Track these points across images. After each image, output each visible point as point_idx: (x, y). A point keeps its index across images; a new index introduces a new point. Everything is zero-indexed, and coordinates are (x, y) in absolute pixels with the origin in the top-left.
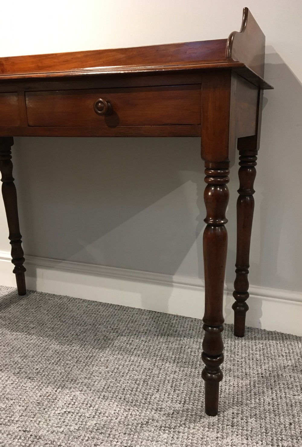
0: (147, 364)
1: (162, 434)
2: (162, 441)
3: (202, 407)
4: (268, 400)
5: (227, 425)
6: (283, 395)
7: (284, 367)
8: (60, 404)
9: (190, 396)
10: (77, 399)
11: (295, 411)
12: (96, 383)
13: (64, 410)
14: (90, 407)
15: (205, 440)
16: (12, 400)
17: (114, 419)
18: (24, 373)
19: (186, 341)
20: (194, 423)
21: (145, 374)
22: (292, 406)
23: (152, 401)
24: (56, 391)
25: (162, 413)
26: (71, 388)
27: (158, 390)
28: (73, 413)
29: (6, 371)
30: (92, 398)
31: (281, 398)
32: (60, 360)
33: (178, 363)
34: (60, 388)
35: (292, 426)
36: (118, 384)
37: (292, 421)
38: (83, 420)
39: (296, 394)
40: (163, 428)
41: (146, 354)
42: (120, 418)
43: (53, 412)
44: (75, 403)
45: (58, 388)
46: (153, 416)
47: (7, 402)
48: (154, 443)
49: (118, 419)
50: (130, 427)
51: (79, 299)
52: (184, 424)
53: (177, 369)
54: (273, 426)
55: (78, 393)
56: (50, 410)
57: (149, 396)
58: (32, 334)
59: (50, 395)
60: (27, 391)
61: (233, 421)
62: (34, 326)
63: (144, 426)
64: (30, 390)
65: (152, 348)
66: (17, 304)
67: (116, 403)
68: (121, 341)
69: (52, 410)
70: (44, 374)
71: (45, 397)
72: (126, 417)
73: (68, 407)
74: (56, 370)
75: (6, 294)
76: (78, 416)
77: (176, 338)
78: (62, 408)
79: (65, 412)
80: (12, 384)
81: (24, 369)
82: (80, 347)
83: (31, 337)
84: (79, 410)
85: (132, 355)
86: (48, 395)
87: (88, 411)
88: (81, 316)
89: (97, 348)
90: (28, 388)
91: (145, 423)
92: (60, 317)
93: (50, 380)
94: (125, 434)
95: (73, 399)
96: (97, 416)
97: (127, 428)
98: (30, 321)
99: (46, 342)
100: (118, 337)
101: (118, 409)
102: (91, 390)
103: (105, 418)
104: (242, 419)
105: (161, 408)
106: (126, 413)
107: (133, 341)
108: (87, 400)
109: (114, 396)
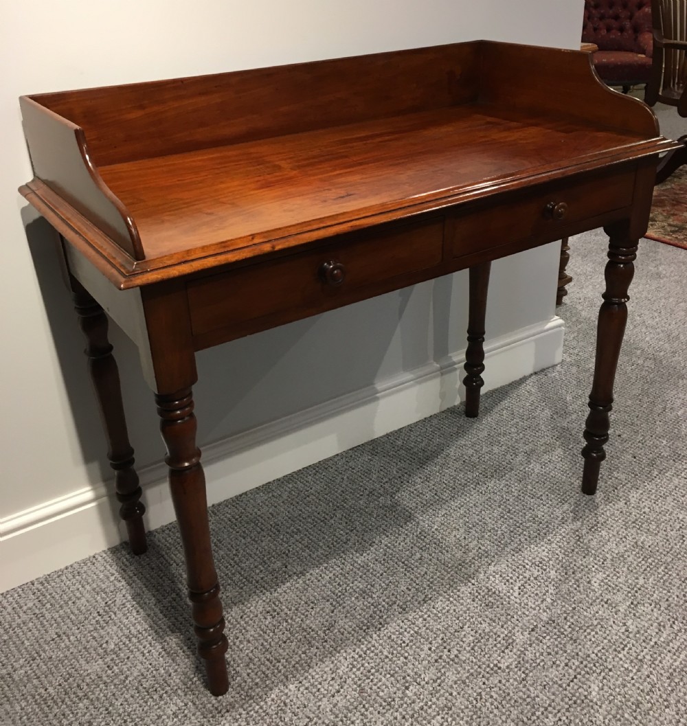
0: (474, 497)
1: (600, 534)
2: (610, 537)
3: (578, 493)
5: (614, 491)
7: (552, 418)
8: (502, 587)
9: (556, 492)
10: (501, 571)
11: (620, 447)
12: (483, 548)
13: (516, 588)
14: (524, 567)
15: (624, 512)
16: (461, 628)
17: (557, 556)
18: (408, 603)
20: (598, 508)
21: (493, 506)
22: (612, 445)
23: (546, 520)
24: (473, 584)
25: (570, 521)
26: (477, 571)
27: (531, 509)
28: (526, 583)
29: (388, 620)
30: (510, 560)
32: (403, 563)
33: (492, 476)
34: (470, 579)
35: (637, 458)
36: (499, 532)
37: (631, 455)
38: (543, 579)
40: (593, 530)
41: (457, 490)
43: (512, 598)
44: (508, 575)
46: (572, 529)
49: (559, 554)
50: (576, 550)
51: (241, 495)
53: (504, 482)
54: (631, 467)
55: (492, 568)
56: (507, 599)
57: (536, 519)
58: (305, 572)
59: (477, 591)
60: (455, 610)
61: (610, 485)
62: (279, 564)
63: (581, 540)
64: (454, 608)
65: (446, 482)
66: (175, 564)
67: (532, 546)
68: (405, 498)
69: (509, 598)
70: (425, 586)
71: (479, 597)
72: (560, 547)
73: (512, 583)
74: (426, 573)
75: (114, 569)
76: (535, 581)
77: (439, 457)
78: (512, 589)
79: (519, 588)
80: (425, 620)
81: (398, 602)
82: (388, 536)
83: (311, 574)
84: (525, 577)
85: (447, 501)
86: (477, 594)
87: (530, 570)
88: (301, 510)
89: (406, 523)
90: (447, 608)
91: (578, 538)
92: (279, 531)
93: (444, 584)
94: (584, 557)
95: (501, 576)
96: (545, 567)
97: (577, 553)
98: (261, 564)
99: (343, 564)
100: (394, 498)
101: (543, 548)
102: (494, 557)
103: (551, 562)
104: (611, 479)
105: (563, 519)
106: (554, 545)
107: (415, 490)
108: (510, 565)
109: (518, 542)
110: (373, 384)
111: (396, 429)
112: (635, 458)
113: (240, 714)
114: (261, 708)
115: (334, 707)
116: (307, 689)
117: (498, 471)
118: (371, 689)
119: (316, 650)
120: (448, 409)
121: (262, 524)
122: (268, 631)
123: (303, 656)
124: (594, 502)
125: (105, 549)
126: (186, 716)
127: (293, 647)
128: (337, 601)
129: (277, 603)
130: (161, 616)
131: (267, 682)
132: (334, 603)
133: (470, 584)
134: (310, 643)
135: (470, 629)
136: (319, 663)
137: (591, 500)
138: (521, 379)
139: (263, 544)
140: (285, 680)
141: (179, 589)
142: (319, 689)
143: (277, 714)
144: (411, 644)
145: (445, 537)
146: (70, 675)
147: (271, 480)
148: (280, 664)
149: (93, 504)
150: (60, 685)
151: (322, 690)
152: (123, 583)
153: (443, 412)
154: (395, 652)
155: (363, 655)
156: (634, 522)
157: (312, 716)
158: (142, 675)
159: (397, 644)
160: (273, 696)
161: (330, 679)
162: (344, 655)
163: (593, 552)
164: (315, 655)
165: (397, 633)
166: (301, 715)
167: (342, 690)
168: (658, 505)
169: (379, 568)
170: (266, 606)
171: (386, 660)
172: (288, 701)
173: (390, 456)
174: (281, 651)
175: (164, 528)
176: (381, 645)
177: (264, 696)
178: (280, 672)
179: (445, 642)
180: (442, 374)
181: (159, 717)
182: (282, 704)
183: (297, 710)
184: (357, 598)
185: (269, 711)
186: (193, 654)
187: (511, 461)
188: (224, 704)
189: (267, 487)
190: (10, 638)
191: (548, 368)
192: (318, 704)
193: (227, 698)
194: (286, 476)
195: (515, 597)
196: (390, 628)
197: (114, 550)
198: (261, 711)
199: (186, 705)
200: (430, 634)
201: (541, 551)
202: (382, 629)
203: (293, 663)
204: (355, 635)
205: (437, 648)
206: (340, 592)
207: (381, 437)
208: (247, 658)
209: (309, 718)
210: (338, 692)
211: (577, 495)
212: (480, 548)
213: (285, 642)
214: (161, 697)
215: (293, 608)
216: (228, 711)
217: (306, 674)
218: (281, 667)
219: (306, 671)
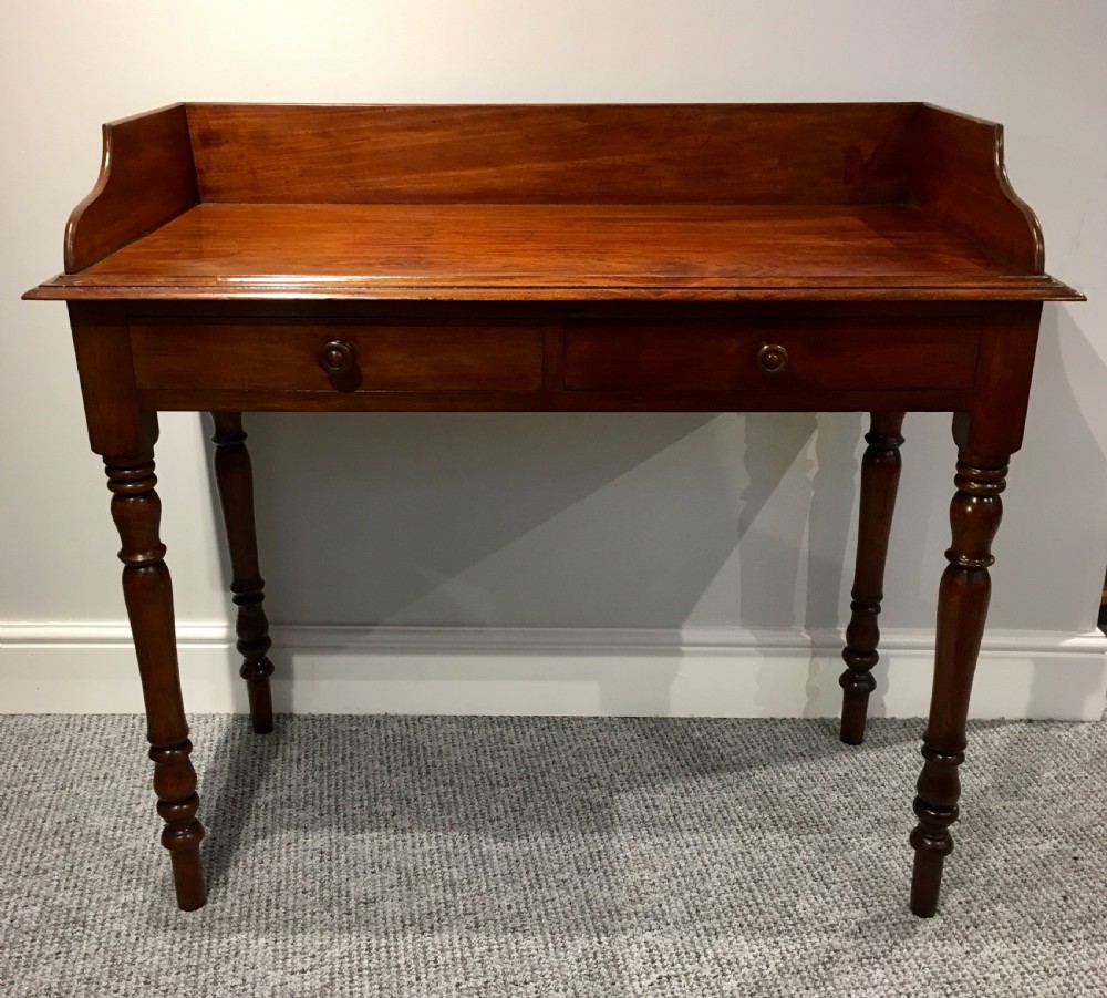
0: (728, 844)
1: (871, 971)
2: (882, 984)
3: (899, 904)
4: (1000, 864)
5: (968, 928)
6: (1018, 849)
7: (982, 792)
8: (635, 965)
9: (863, 888)
10: (657, 946)
11: (1057, 874)
12: (665, 907)
13: (654, 976)
14: (698, 956)
15: (950, 962)
16: (525, 983)
17: (764, 967)
18: (490, 923)
19: (760, 775)
20: (910, 937)
21: (741, 865)
22: (1045, 866)
23: (802, 916)
24: (600, 943)
25: (840, 933)
26: (623, 930)
27: (796, 892)
28: (677, 976)
29: (446, 928)
30: (687, 939)
31: (1019, 856)
32: (537, 875)
33: (786, 828)
34: (602, 934)
35: (1070, 902)
36: (711, 899)
37: (1064, 894)
38: (708, 984)
39: (1037, 840)
40: (865, 961)
41: (707, 822)
42: (772, 963)
43: (636, 984)
44: (661, 956)
45: (598, 936)
46: (830, 945)
47: (521, 989)
48: (870, 990)
49: (772, 966)
50: (805, 974)
51: (427, 717)
52: (895, 943)
53: (797, 842)
54: (1041, 910)
55: (648, 936)
56: (626, 982)
57: (789, 908)
58: (408, 831)
59: (595, 953)
60: (541, 959)
61: (971, 918)
62: (390, 808)
63: (828, 966)
64: (543, 955)
65: (707, 806)
66: (281, 758)
67: (741, 938)
68: (627, 804)
69: (631, 981)
70: (534, 913)
71: (591, 960)
72: (783, 958)
73: (655, 967)
74: (553, 900)
75: (218, 736)
76: (692, 981)
77: (735, 773)
78: (648, 974)
79: (660, 978)
80: (490, 950)
81: (481, 914)
82: (552, 837)
83: (413, 836)
84: (683, 969)
85: (680, 830)
86: (591, 955)
87: (701, 965)
88: (479, 762)
89: (593, 832)
90: (534, 952)
91: (826, 960)
92: (428, 773)
93: (563, 923)
94: (807, 989)
95: (650, 951)
96: (728, 971)
97: (802, 978)
98: (369, 799)
99: (463, 842)
100: (611, 796)
101: (756, 948)
102: (668, 924)
103: (746, 970)
104: (983, 910)
105: (832, 926)
106: (776, 952)
107: (652, 799)
108: (679, 945)
109: (725, 924)
110: (678, 627)
111: (713, 716)
112: (1065, 898)
113: (183, 939)
114: (209, 944)
115: (281, 985)
116: (274, 951)
117: (803, 825)
118: (341, 989)
119: (328, 917)
120: (822, 718)
121: (418, 758)
122: (300, 873)
123: (308, 916)
124: (914, 927)
125: (231, 712)
126: (132, 912)
127: (307, 902)
128: (409, 879)
129: (342, 848)
130: (214, 803)
131: (244, 923)
132: (403, 880)
133: (595, 939)
134: (330, 907)
135: (534, 990)
136: (318, 932)
137: (911, 922)
138: (993, 721)
139: (396, 779)
140: (262, 931)
141: (259, 786)
142: (286, 959)
143: (218, 958)
144: (443, 967)
145: (627, 872)
146: (76, 820)
147: (480, 714)
148: (275, 911)
149: (224, 646)
150: (59, 823)
151: (289, 961)
152: (212, 754)
153: (808, 720)
154: (413, 966)
155: (373, 950)
156: (949, 983)
157: (249, 980)
158: (135, 851)
159: (425, 958)
160: (233, 939)
161: (309, 955)
162: (353, 938)
163: (831, 988)
164: (321, 922)
165: (439, 947)
166: (240, 973)
167: (308, 973)
168: (1024, 978)
169: (500, 867)
170: (327, 846)
171: (394, 969)
172: (243, 952)
173: (665, 745)
174: (291, 899)
175: (310, 717)
176: (406, 950)
177: (225, 935)
178: (267, 919)
179: (485, 988)
180: (814, 655)
181: (109, 899)
182: (233, 953)
183: (241, 966)
184: (437, 887)
185: (214, 953)
187: (841, 820)
188: (179, 921)
189: (468, 721)
190: (64, 759)
191: (1062, 722)
192: (269, 972)
193: (188, 916)
194: (504, 717)
195: (641, 986)
196: (437, 937)
197: (238, 718)
198: (206, 947)
199: (144, 901)
200: (478, 968)
201: (745, 949)
202: (427, 934)
203: (290, 917)
204: (389, 925)
205: (468, 988)
206: (424, 870)
207: (681, 719)
208: (249, 888)
209: (244, 981)
210: (303, 972)
211: (896, 906)
212: (660, 906)
213: (304, 892)
214: (129, 881)
215: (352, 862)
216: (175, 929)
217: (290, 936)
218: (273, 915)
219: (294, 933)
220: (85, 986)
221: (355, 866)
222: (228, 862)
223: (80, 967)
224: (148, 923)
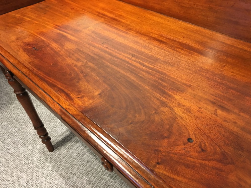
58: (97, 160)
83: (96, 162)
99: (103, 171)
113: (42, 157)
114: (44, 162)
115: (42, 182)
116: (49, 173)
119: (63, 172)
122: (71, 156)
123: (62, 168)
127: (65, 165)
129: (83, 155)
131: (52, 161)
132: (84, 172)
134: (66, 169)
136: (59, 174)
140: (53, 166)
142: (49, 176)
143: (41, 167)
148: (59, 163)
151: (49, 177)
160: (47, 164)
161: (52, 179)
162: (62, 181)
164: (61, 172)
167: (47, 183)
170: (81, 152)
172: (45, 169)
174: (64, 161)
177: (47, 162)
178: (56, 163)
182: (44, 167)
184: (87, 180)
186: (63, 140)
188: (46, 153)
192: (43, 177)
193: (48, 152)
198: (43, 162)
203: (59, 166)
204: (70, 183)
209: (39, 176)
210: (47, 182)
213: (67, 162)
215: (80, 160)
216: (43, 154)
217: (54, 171)
218: (57, 163)
219: (55, 171)
220: (22, 157)
221: (80, 162)
222: (64, 144)
223: (26, 152)
224: (42, 149)
